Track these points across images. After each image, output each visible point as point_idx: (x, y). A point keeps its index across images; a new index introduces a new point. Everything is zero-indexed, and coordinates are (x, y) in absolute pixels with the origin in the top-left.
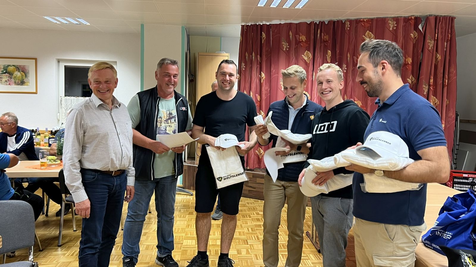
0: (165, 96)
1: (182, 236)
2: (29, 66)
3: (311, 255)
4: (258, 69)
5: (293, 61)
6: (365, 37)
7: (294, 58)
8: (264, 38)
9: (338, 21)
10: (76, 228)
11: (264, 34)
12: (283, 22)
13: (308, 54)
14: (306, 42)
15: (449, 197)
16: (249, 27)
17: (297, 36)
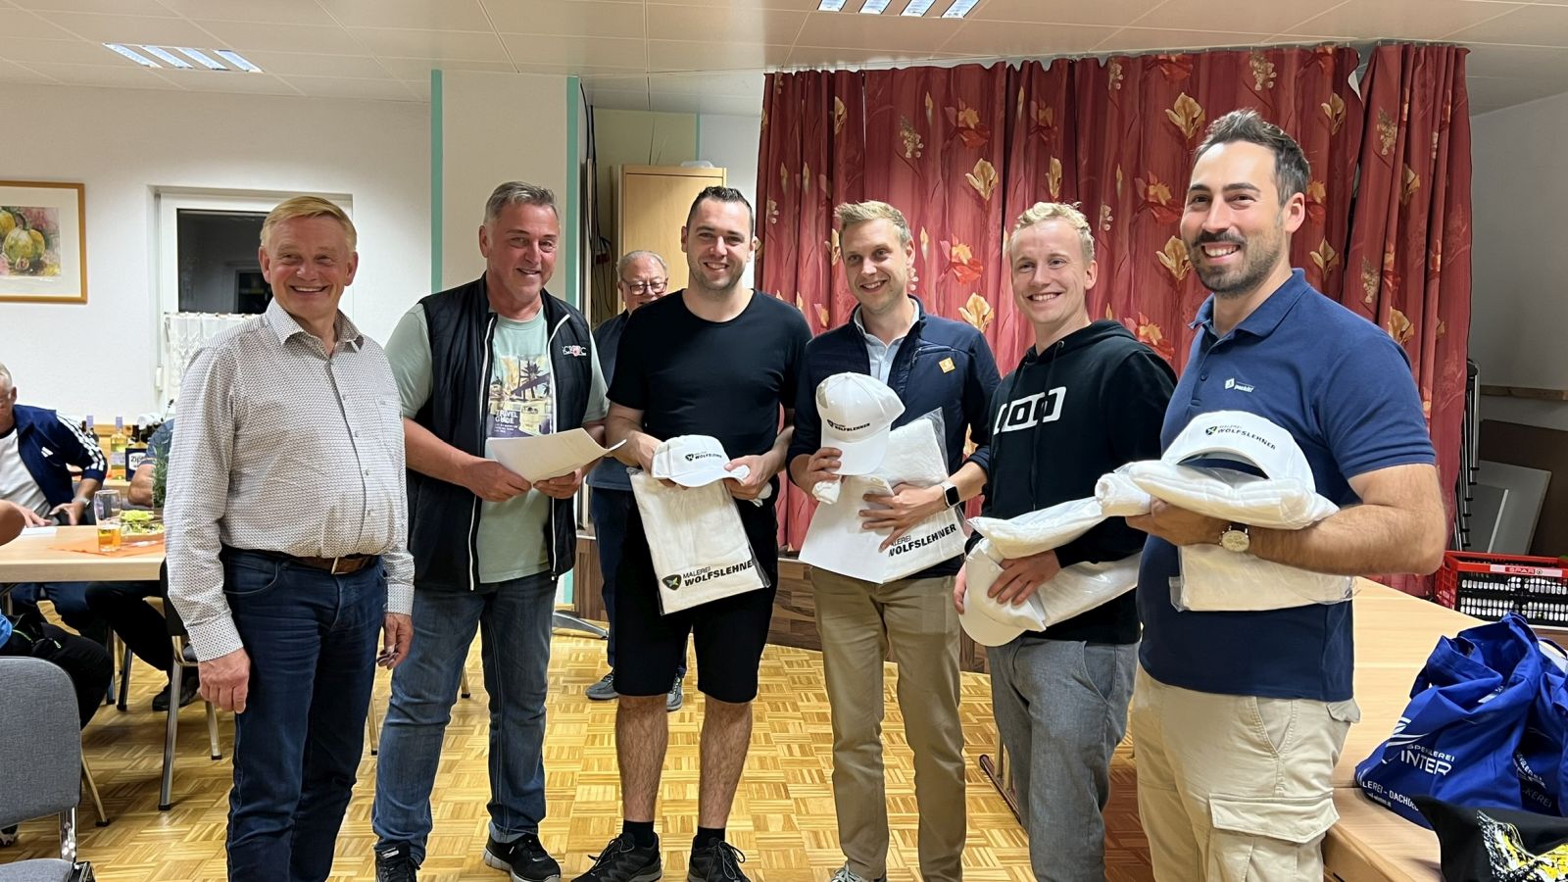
0: (514, 310)
1: (573, 773)
2: (57, 209)
3: (995, 832)
4: (823, 219)
5: (937, 195)
6: (1173, 113)
7: (941, 183)
8: (839, 116)
9: (1084, 61)
10: (221, 749)
11: (842, 105)
12: (902, 64)
13: (985, 170)
14: (979, 129)
15: (1443, 639)
16: (790, 82)
17: (951, 110)
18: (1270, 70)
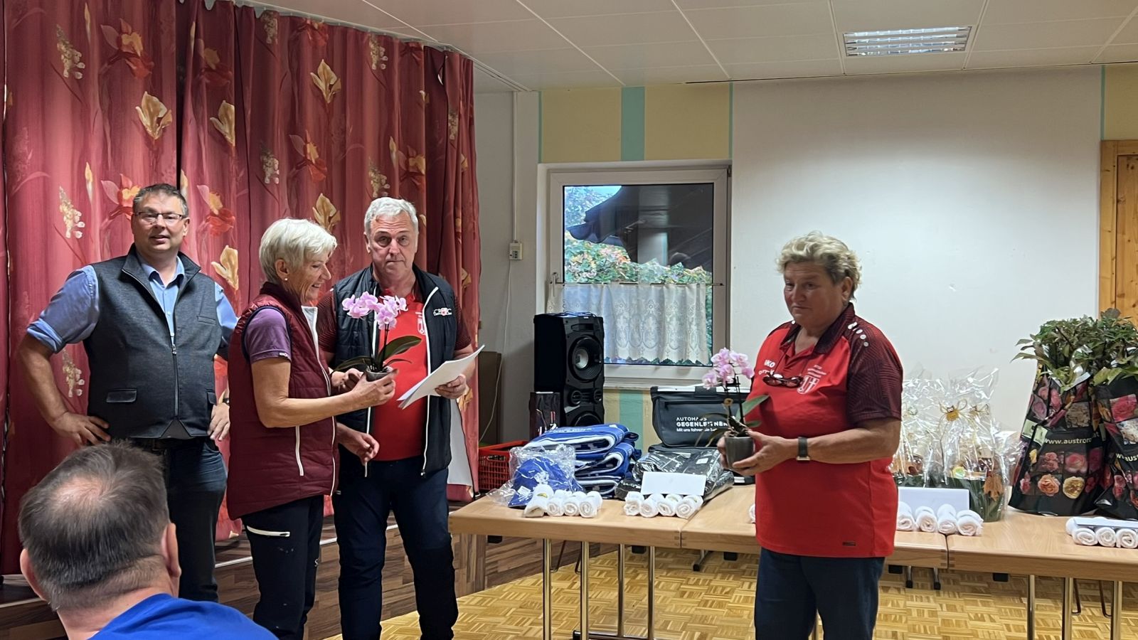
6: (317, 78)
9: (245, 8)
14: (144, 58)
17: (112, 30)
18: (382, 54)
